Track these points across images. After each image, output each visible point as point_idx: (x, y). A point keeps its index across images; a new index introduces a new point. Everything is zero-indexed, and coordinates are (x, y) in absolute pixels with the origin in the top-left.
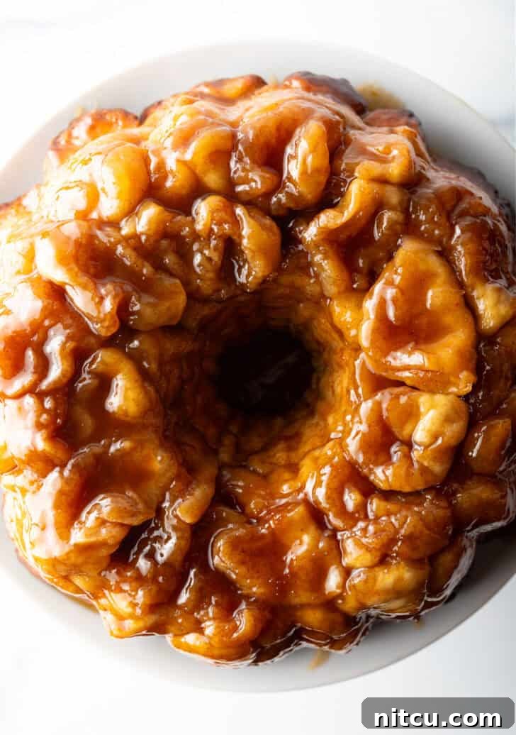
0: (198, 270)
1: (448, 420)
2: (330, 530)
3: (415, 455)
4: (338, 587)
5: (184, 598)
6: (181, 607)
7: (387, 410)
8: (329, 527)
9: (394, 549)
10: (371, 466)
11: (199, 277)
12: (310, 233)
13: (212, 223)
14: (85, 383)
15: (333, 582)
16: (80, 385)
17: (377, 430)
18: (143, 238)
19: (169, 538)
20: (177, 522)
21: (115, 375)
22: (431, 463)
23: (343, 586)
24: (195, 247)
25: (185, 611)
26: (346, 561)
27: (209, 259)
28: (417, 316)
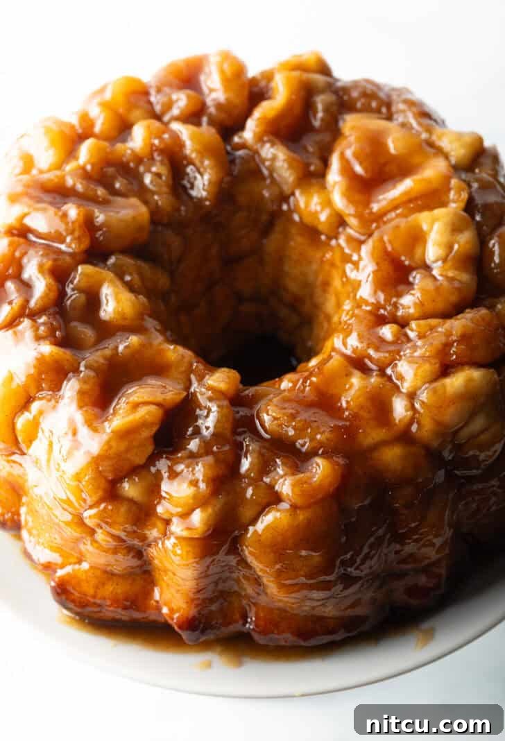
0: (151, 187)
1: (456, 229)
2: (376, 370)
3: (435, 272)
4: (407, 411)
5: (246, 464)
6: (247, 476)
7: (390, 242)
8: (374, 367)
9: (452, 352)
10: (394, 300)
11: (153, 193)
12: (249, 133)
13: (150, 139)
14: (72, 298)
15: (400, 408)
16: (69, 302)
17: (387, 266)
18: (89, 167)
19: (209, 411)
20: (212, 393)
21: (100, 286)
22: (456, 272)
23: (413, 407)
24: (142, 169)
25: (252, 478)
26: (406, 387)
27: (158, 175)
28: (385, 164)
